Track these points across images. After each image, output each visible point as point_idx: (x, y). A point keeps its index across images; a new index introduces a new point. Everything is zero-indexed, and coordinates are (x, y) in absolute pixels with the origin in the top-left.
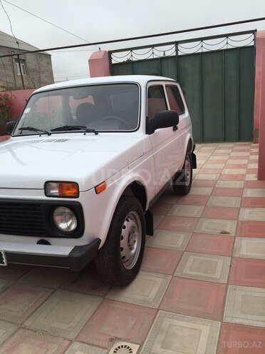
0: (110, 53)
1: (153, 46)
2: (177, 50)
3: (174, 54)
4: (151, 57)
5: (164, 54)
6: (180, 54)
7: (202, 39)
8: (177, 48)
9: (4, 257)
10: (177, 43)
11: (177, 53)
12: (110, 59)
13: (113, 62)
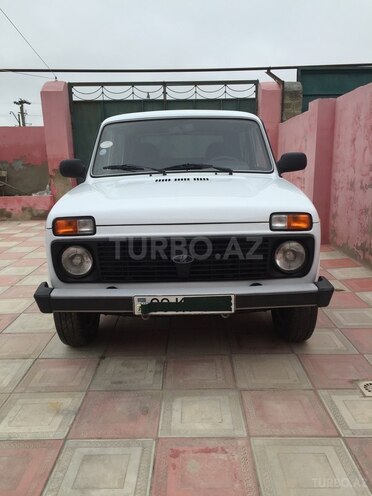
0: (71, 85)
1: (133, 84)
2: (165, 93)
3: (162, 98)
4: (131, 98)
5: (148, 96)
6: (168, 98)
7: (196, 84)
8: (165, 89)
9: (233, 301)
10: (165, 84)
11: (165, 96)
12: (71, 94)
13: (75, 99)
